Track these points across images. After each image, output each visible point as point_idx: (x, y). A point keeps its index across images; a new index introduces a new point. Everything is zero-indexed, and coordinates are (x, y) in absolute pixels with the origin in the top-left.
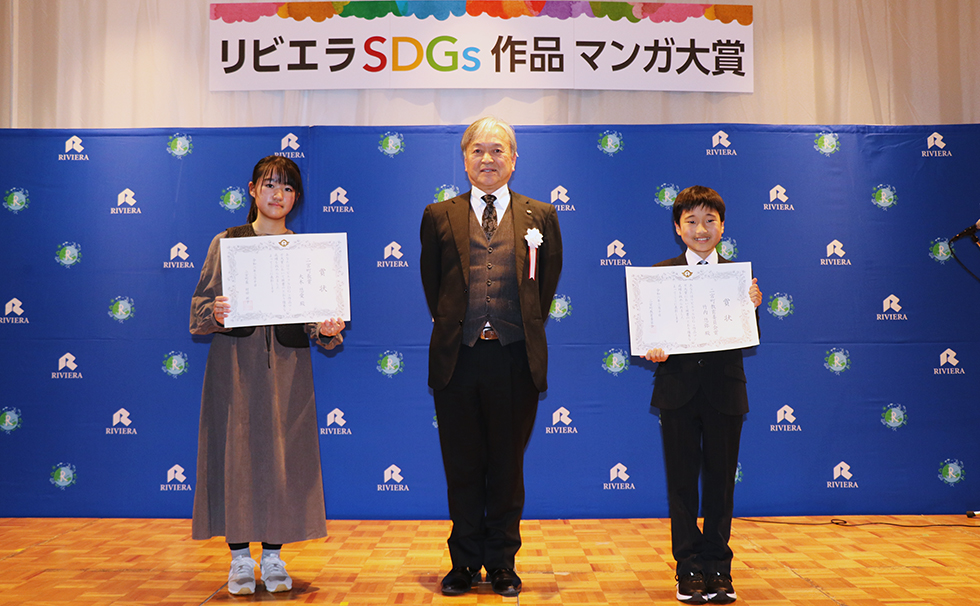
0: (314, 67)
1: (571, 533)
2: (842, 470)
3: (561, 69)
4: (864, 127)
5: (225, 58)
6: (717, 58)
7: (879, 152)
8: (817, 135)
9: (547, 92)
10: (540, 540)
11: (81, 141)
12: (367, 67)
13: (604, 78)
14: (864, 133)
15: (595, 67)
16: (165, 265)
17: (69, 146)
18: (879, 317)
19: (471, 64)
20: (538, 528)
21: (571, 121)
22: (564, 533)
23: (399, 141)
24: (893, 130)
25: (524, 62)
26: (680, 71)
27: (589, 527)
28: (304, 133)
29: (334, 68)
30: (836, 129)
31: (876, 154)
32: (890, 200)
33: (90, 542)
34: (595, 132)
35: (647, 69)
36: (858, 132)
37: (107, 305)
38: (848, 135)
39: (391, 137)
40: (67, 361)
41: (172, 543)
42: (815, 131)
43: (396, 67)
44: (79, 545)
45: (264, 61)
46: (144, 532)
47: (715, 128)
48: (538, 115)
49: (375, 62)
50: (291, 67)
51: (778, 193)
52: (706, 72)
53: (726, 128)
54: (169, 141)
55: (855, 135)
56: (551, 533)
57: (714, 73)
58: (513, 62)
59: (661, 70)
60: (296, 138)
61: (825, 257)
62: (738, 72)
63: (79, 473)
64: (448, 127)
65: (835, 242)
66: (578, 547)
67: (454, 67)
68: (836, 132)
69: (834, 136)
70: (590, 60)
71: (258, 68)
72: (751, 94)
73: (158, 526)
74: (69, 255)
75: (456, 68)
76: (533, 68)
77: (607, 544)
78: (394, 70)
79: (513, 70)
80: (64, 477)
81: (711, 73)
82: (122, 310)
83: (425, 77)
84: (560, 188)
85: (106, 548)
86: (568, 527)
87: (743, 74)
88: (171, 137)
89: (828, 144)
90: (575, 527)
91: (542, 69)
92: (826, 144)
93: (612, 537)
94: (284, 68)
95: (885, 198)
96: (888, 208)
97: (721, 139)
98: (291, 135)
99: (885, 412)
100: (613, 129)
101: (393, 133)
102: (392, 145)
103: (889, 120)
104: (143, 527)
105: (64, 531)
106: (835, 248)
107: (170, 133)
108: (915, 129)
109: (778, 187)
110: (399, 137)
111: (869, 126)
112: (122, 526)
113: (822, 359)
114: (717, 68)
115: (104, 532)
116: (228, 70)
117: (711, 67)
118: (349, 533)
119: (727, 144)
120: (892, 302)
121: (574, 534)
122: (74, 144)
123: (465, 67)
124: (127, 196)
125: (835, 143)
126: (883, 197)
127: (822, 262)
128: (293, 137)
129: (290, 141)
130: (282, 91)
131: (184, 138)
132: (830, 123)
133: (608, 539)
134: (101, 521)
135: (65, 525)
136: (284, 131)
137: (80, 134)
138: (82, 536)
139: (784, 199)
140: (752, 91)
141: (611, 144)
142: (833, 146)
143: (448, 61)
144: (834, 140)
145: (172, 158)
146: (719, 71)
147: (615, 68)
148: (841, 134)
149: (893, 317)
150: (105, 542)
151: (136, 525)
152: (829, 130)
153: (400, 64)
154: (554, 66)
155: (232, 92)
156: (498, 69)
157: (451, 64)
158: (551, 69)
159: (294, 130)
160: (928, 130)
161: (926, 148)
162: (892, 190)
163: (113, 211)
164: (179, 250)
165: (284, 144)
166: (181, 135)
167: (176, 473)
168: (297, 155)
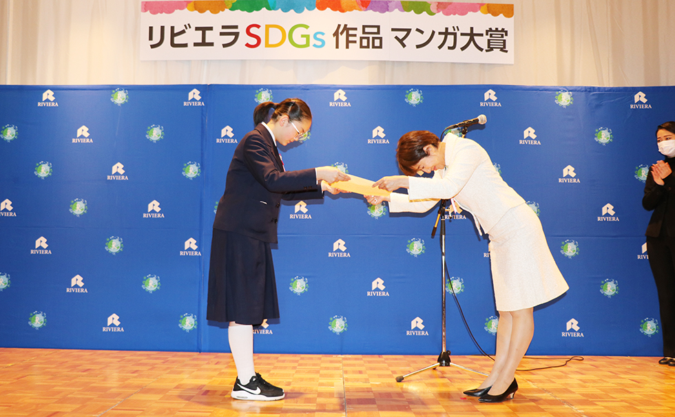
0: (212, 44)
1: (384, 362)
2: (573, 324)
3: (380, 47)
4: (590, 88)
5: (151, 38)
6: (489, 40)
7: (601, 105)
8: (557, 93)
9: (371, 62)
10: (362, 365)
11: (53, 93)
12: (248, 45)
13: (410, 53)
14: (590, 92)
15: (404, 46)
16: (109, 178)
17: (45, 96)
18: (599, 219)
19: (319, 43)
20: (361, 359)
21: (387, 82)
22: (378, 362)
23: (269, 95)
24: (611, 90)
25: (355, 42)
26: (463, 49)
27: (396, 359)
28: (205, 89)
29: (225, 46)
30: (571, 89)
31: (598, 106)
32: (608, 138)
34: (403, 90)
35: (440, 47)
36: (586, 91)
37: (68, 205)
38: (579, 93)
39: (263, 92)
40: (41, 242)
41: (111, 363)
42: (556, 90)
43: (267, 45)
45: (177, 40)
46: (92, 357)
47: (487, 88)
48: (364, 78)
49: (253, 41)
50: (196, 44)
51: (530, 132)
52: (481, 50)
53: (494, 88)
54: (112, 93)
55: (583, 93)
56: (369, 362)
57: (487, 51)
58: (348, 42)
59: (449, 48)
60: (199, 92)
61: (562, 177)
62: (503, 50)
63: (48, 319)
64: (303, 85)
65: (569, 167)
66: (388, 369)
67: (307, 45)
68: (571, 91)
69: (569, 94)
70: (401, 41)
71: (173, 45)
72: (512, 65)
73: (100, 354)
74: (44, 170)
75: (309, 46)
76: (361, 46)
77: (408, 368)
78: (266, 47)
79: (347, 47)
80: (38, 321)
81: (484, 51)
82: (79, 208)
83: (287, 51)
84: (379, 128)
86: (381, 359)
87: (507, 51)
88: (114, 91)
89: (565, 99)
90: (387, 359)
91: (368, 47)
92: (563, 99)
93: (411, 365)
94: (191, 45)
95: (604, 137)
96: (606, 144)
97: (490, 95)
98: (195, 90)
99: (603, 284)
100: (415, 88)
101: (264, 89)
102: (264, 98)
103: (609, 83)
104: (91, 355)
106: (569, 171)
107: (112, 89)
108: (626, 89)
109: (530, 129)
110: (269, 92)
111: (594, 87)
112: (77, 353)
114: (489, 47)
115: (65, 357)
116: (153, 46)
117: (485, 47)
119: (494, 98)
120: (608, 209)
121: (386, 363)
122: (48, 95)
123: (315, 45)
124: (83, 131)
125: (569, 99)
126: (603, 136)
127: (560, 180)
128: (197, 92)
129: (195, 94)
130: (189, 61)
131: (123, 92)
132: (567, 84)
133: (409, 365)
134: (62, 350)
135: (40, 352)
136: (190, 87)
137: (53, 88)
138: (52, 358)
139: (534, 137)
140: (513, 63)
141: (414, 98)
142: (568, 101)
143: (303, 41)
144: (569, 96)
145: (115, 105)
146: (490, 49)
147: (418, 47)
148: (574, 93)
149: (609, 219)
150: (66, 361)
151: (87, 354)
152: (566, 89)
153: (270, 43)
154: (376, 45)
155: (156, 61)
156: (337, 47)
157: (305, 43)
158: (374, 47)
159: (198, 87)
160: (635, 90)
161: (633, 103)
162: (609, 131)
163: (74, 141)
164: (118, 168)
165: (191, 96)
166: (121, 90)
167: (114, 319)
168: (199, 104)
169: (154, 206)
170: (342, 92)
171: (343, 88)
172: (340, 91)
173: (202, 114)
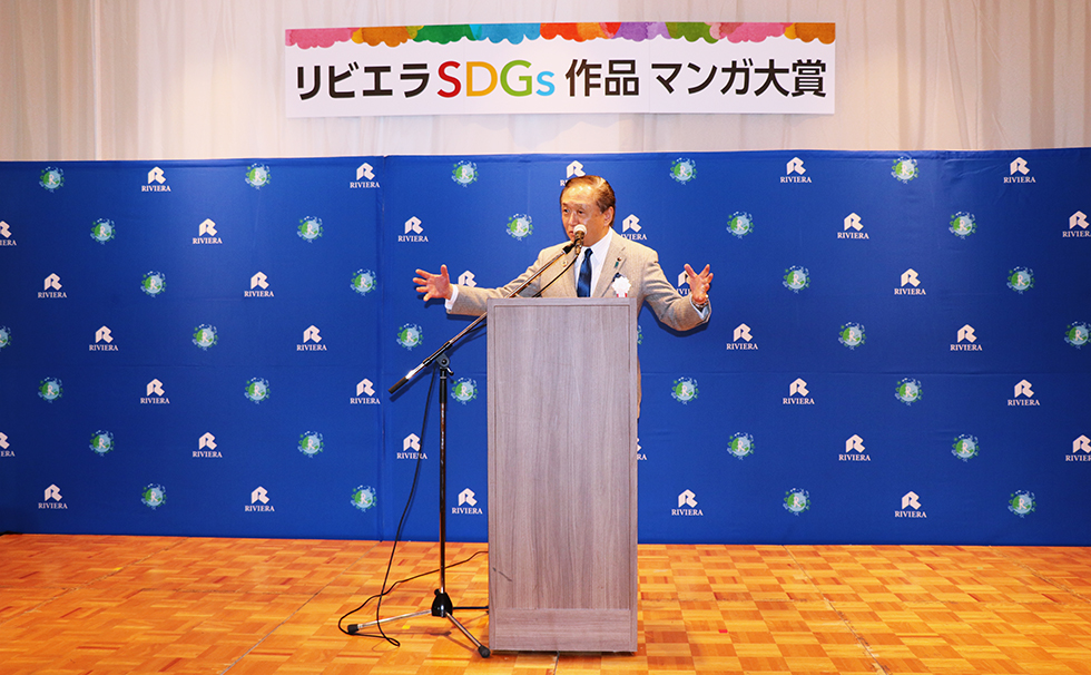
0: (389, 92)
2: (911, 500)
3: (636, 92)
4: (944, 153)
5: (301, 85)
6: (797, 79)
7: (960, 179)
8: (895, 161)
9: (623, 115)
11: (162, 172)
12: (442, 93)
13: (680, 101)
14: (944, 159)
15: (671, 90)
16: (246, 294)
17: (151, 177)
18: (952, 347)
19: (546, 89)
21: (646, 148)
23: (472, 170)
25: (598, 86)
26: (758, 92)
28: (380, 164)
29: (408, 94)
30: (915, 155)
31: (956, 180)
32: (969, 228)
33: (181, 562)
34: (666, 160)
35: (724, 91)
36: (937, 158)
37: (191, 333)
38: (928, 161)
39: (464, 166)
40: (155, 387)
41: (256, 564)
42: (893, 157)
43: (470, 93)
44: (171, 565)
45: (340, 87)
46: (230, 553)
47: (790, 155)
48: (612, 142)
49: (450, 87)
50: (366, 93)
51: (853, 221)
52: (786, 93)
53: (802, 154)
54: (247, 171)
55: (935, 161)
57: (794, 95)
58: (588, 86)
59: (738, 92)
60: (371, 168)
61: (899, 287)
62: (819, 92)
63: (168, 494)
64: (521, 156)
65: (910, 271)
67: (528, 91)
68: (916, 158)
69: (913, 162)
70: (666, 83)
71: (333, 94)
72: (831, 115)
73: (244, 546)
74: (154, 285)
75: (530, 93)
76: (608, 93)
77: (665, 572)
78: (468, 95)
79: (587, 94)
80: (155, 497)
81: (790, 95)
82: (206, 338)
83: (499, 101)
84: (632, 217)
85: (195, 569)
87: (824, 95)
88: (249, 168)
89: (906, 171)
91: (617, 93)
92: (904, 170)
93: (672, 565)
94: (359, 94)
95: (963, 226)
96: (966, 236)
97: (796, 165)
98: (366, 165)
99: (956, 443)
100: (685, 156)
101: (466, 162)
102: (465, 175)
103: (976, 145)
104: (229, 547)
105: (157, 550)
106: (910, 277)
107: (247, 164)
108: (998, 153)
110: (472, 166)
111: (949, 152)
112: (209, 545)
113: (893, 389)
114: (797, 89)
115: (194, 552)
116: (304, 97)
117: (792, 89)
118: (423, 556)
119: (802, 171)
120: (967, 333)
122: (156, 175)
123: (539, 92)
124: (207, 226)
125: (913, 170)
126: (961, 225)
127: (896, 291)
128: (369, 168)
129: (365, 171)
130: (357, 117)
131: (262, 169)
132: (913, 147)
133: (667, 566)
134: (190, 540)
135: (158, 544)
136: (359, 161)
137: (163, 165)
138: (174, 555)
139: (859, 227)
140: (833, 112)
141: (684, 172)
142: (911, 173)
143: (522, 86)
144: (912, 166)
145: (251, 189)
146: (799, 92)
147: (692, 91)
148: (920, 160)
149: (967, 347)
150: (195, 562)
151: (222, 545)
152: (908, 155)
153: (474, 90)
154: (629, 90)
155: (309, 119)
156: (572, 94)
157: (525, 89)
158: (626, 93)
159: (369, 160)
160: (1012, 155)
161: (1008, 175)
162: (971, 218)
163: (195, 241)
164: (259, 280)
165: (360, 173)
166: (259, 166)
167: (260, 494)
168: (372, 185)
169: (312, 334)
170: (579, 165)
171: (580, 159)
172: (576, 163)
173: (377, 201)
